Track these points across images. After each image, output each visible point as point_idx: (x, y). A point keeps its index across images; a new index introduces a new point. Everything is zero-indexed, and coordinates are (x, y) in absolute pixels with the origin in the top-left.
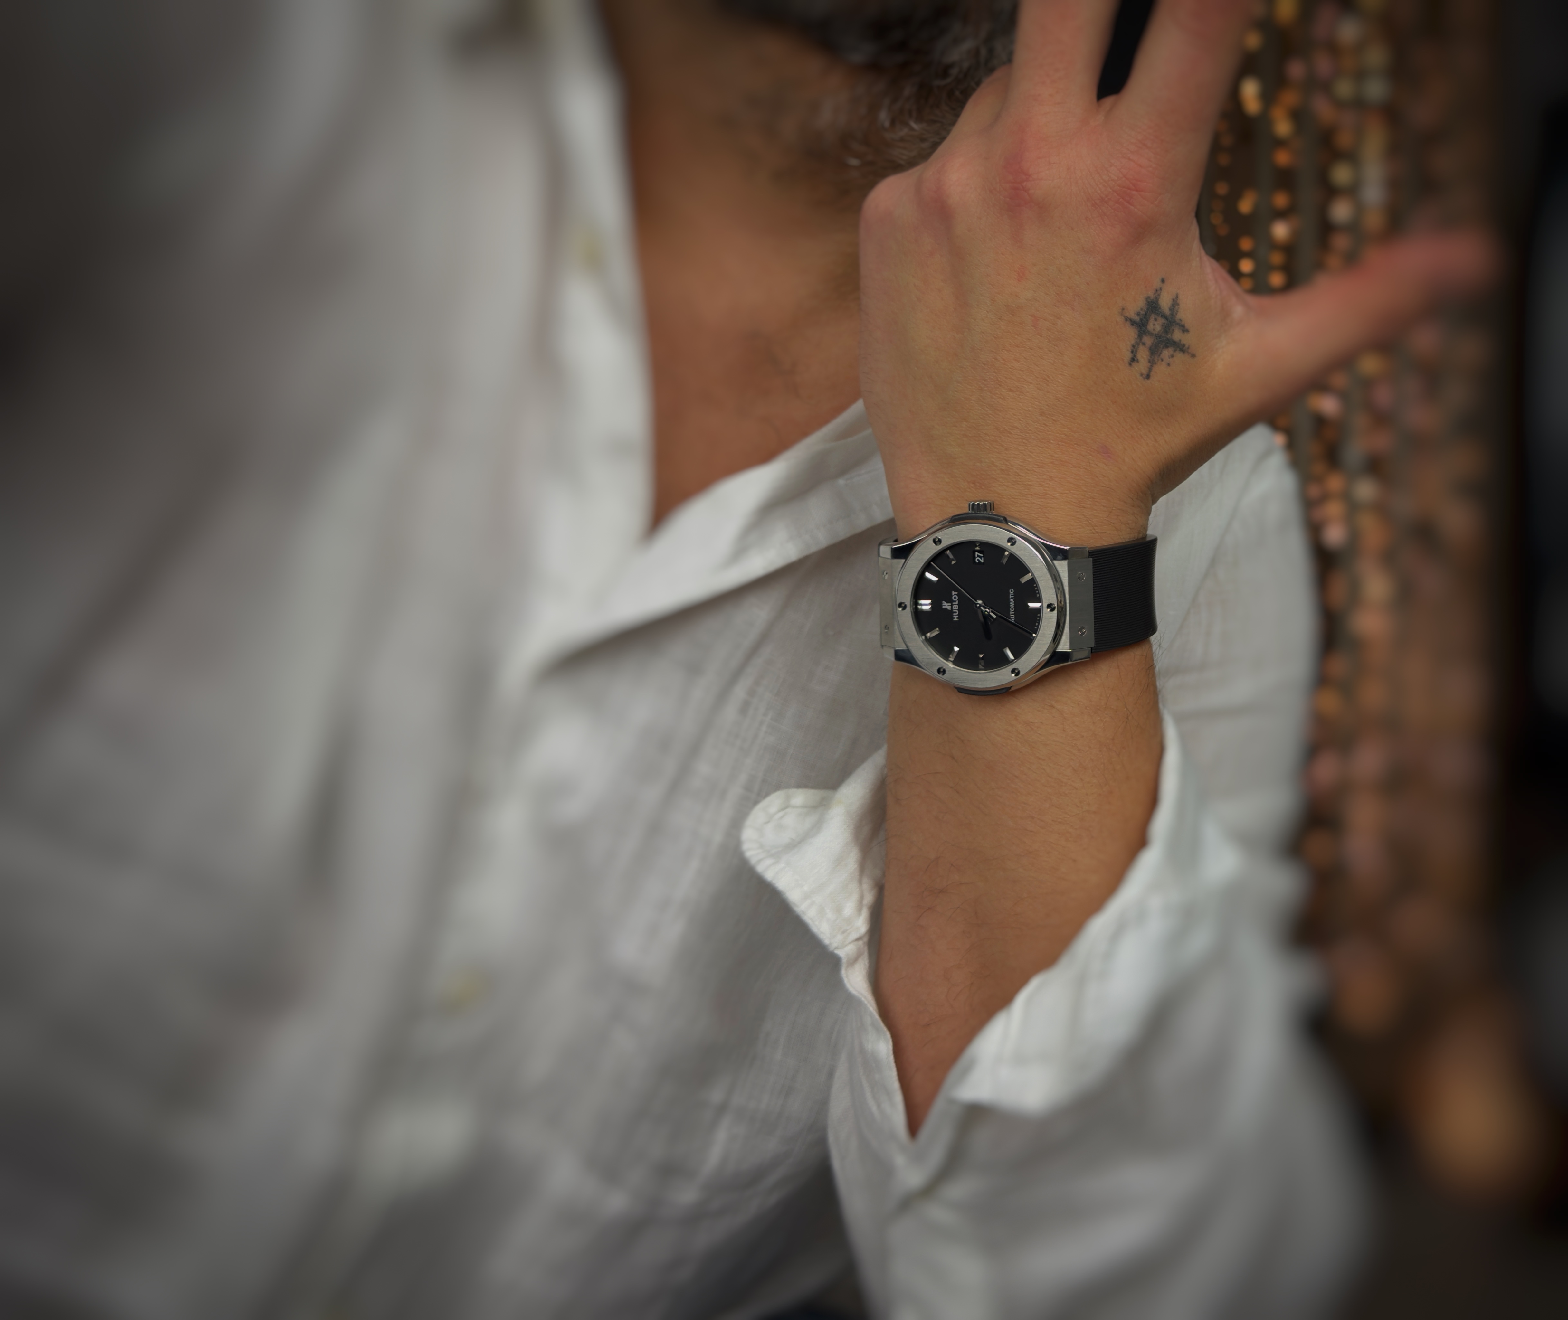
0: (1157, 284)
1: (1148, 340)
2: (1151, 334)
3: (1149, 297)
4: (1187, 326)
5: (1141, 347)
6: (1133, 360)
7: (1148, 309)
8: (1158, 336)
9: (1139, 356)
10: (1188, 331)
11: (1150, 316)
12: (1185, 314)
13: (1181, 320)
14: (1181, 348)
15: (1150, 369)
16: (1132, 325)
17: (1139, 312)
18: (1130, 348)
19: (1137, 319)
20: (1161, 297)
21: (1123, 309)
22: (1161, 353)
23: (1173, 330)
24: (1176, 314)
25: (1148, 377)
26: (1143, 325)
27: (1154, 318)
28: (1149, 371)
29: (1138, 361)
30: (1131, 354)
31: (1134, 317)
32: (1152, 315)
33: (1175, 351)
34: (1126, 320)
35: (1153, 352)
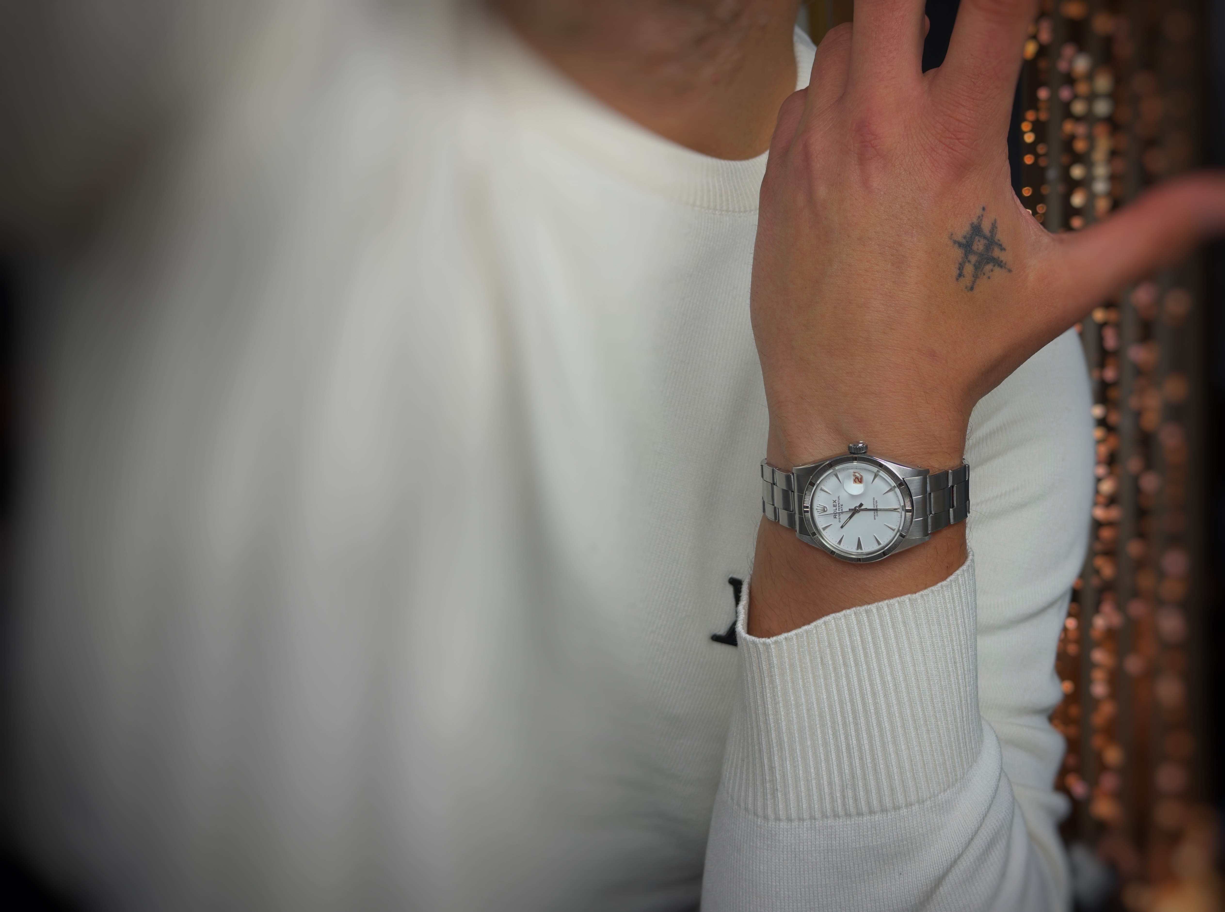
0: (979, 212)
1: (973, 258)
2: (975, 253)
3: (973, 223)
4: (1004, 246)
5: (967, 264)
6: (960, 275)
7: (973, 232)
8: (981, 255)
10: (1005, 250)
11: (975, 238)
12: (1002, 236)
13: (999, 240)
14: (999, 264)
15: (974, 282)
16: (960, 246)
17: (966, 236)
18: (957, 266)
19: (964, 241)
20: (983, 222)
21: (952, 234)
22: (983, 268)
23: (993, 248)
24: (995, 235)
25: (972, 289)
26: (969, 246)
27: (978, 240)
28: (973, 284)
29: (964, 277)
30: (959, 271)
31: (961, 240)
32: (976, 237)
33: (994, 266)
34: (954, 243)
35: (977, 268)
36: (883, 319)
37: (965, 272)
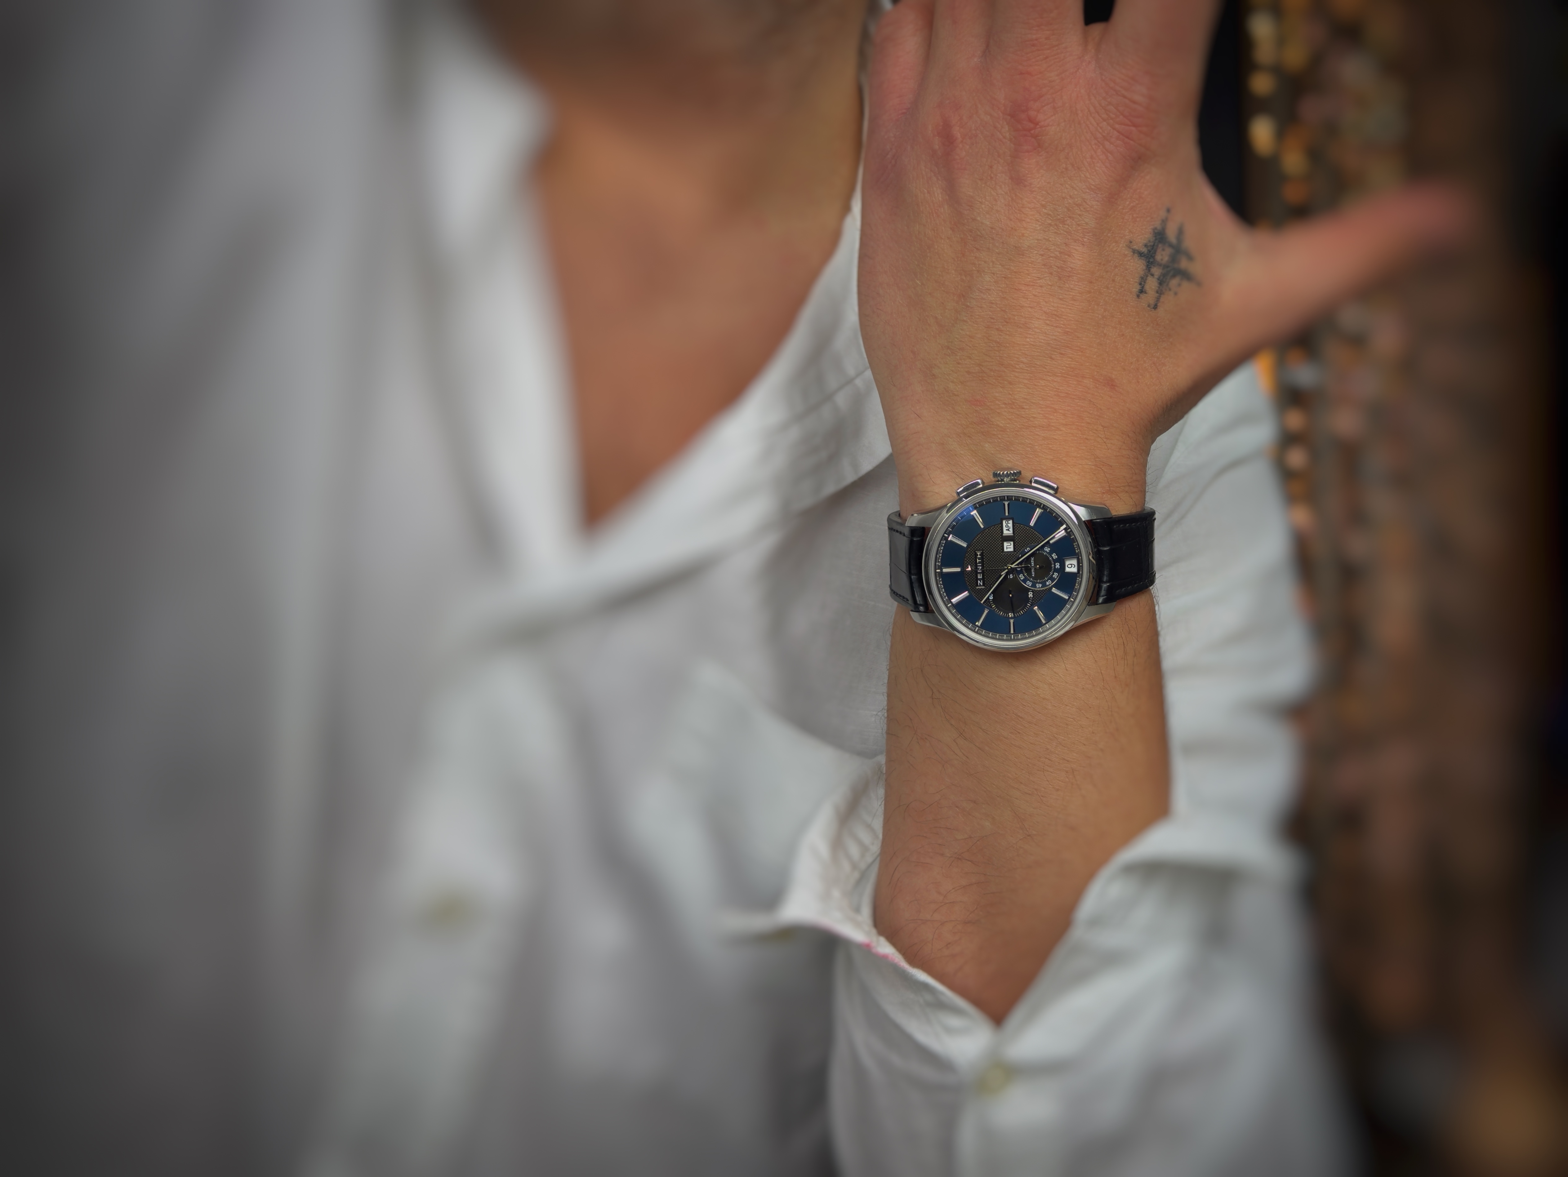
0: (1163, 214)
1: (1157, 271)
2: (1160, 265)
3: (1156, 229)
4: (1193, 254)
5: (1150, 279)
6: (1142, 291)
7: (1156, 239)
8: (1165, 266)
9: (1147, 287)
10: (1193, 259)
11: (1157, 246)
12: (1191, 243)
13: (1187, 248)
14: (1188, 277)
15: (1158, 299)
16: (1140, 256)
17: (1147, 243)
18: (1137, 280)
19: (1145, 250)
20: (1168, 227)
21: (1131, 242)
22: (1169, 283)
23: (1180, 258)
24: (1183, 243)
25: (1156, 307)
26: (1151, 256)
27: (1161, 248)
28: (1157, 301)
29: (1146, 293)
30: (1140, 286)
31: (1141, 249)
32: (1160, 245)
33: (1182, 279)
34: (1134, 253)
35: (1161, 282)
36: (1049, 342)
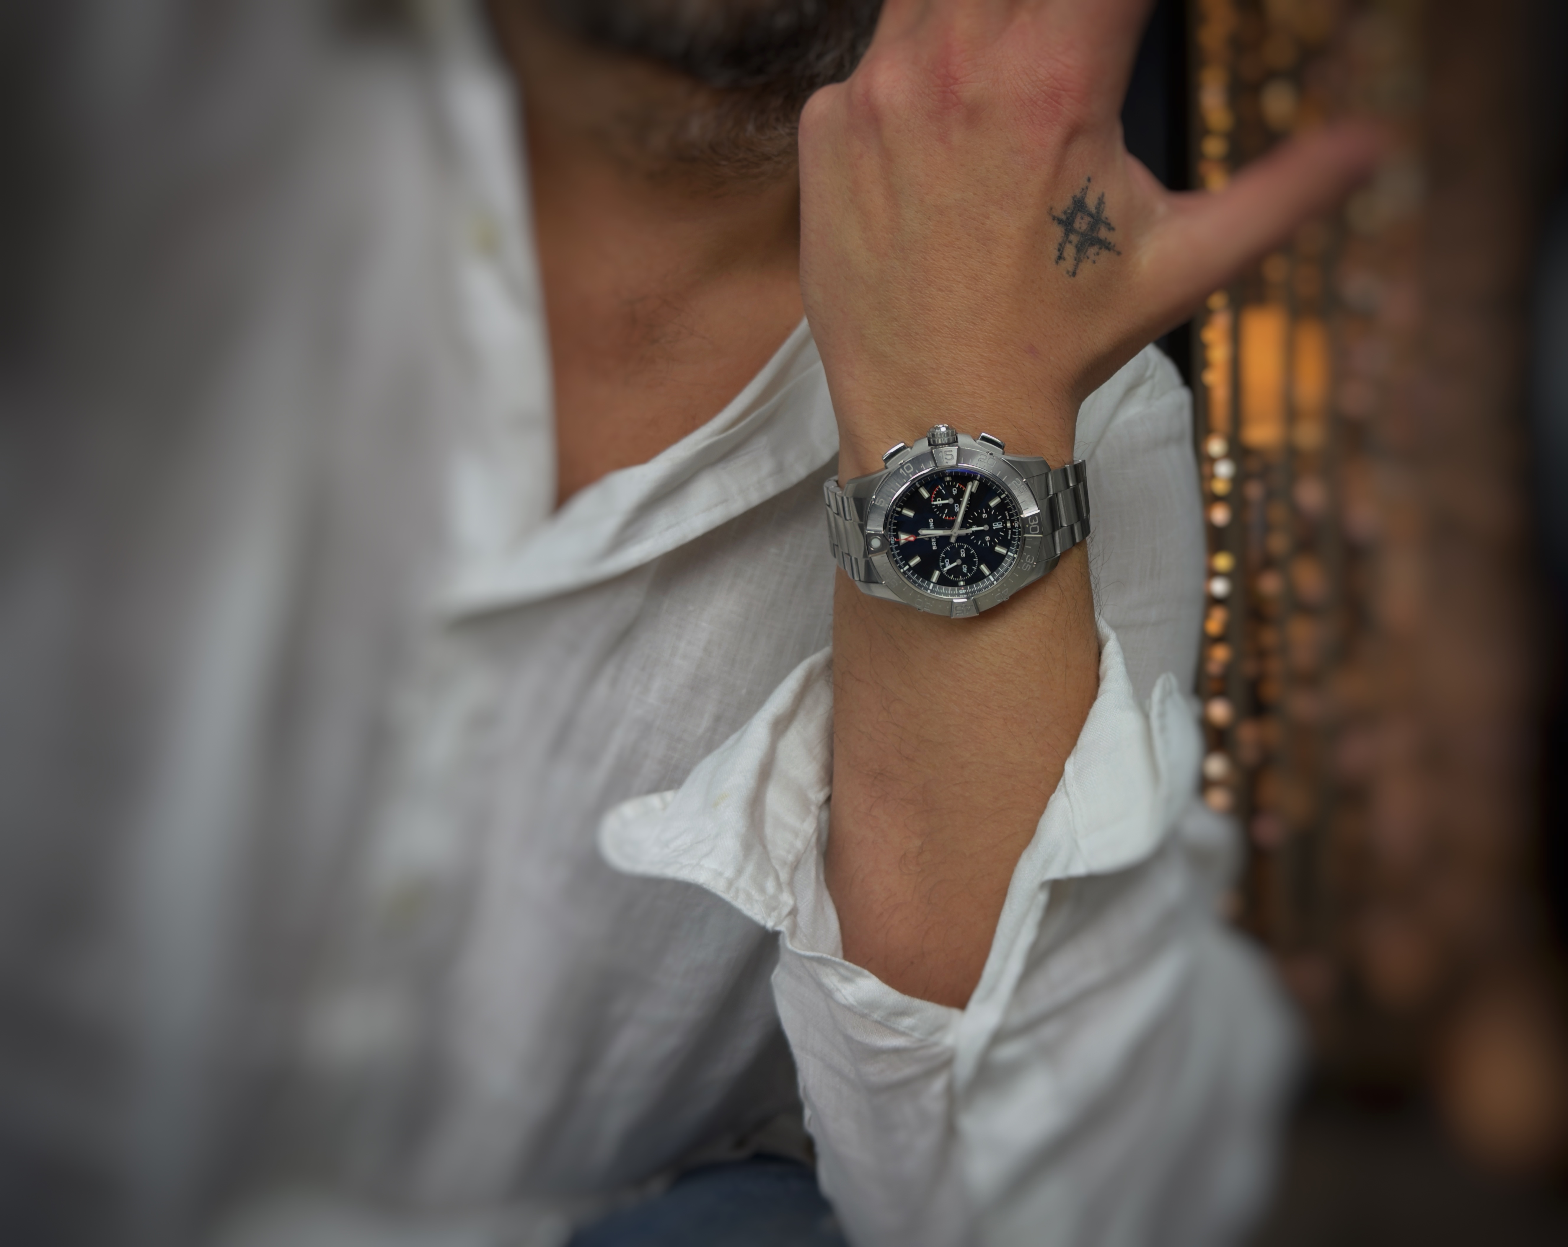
0: (1083, 184)
1: (1074, 238)
2: (1078, 232)
3: (1075, 197)
4: (1112, 224)
5: (1068, 246)
6: (1060, 257)
8: (1084, 234)
10: (1113, 229)
11: (1076, 214)
12: (1111, 212)
13: (1106, 218)
14: (1106, 245)
15: (1076, 267)
16: (1059, 223)
17: (1066, 211)
18: (1056, 246)
19: (1064, 217)
20: (1087, 195)
21: (1051, 209)
22: (1087, 251)
23: (1099, 227)
24: (1102, 212)
25: (1074, 274)
26: (1069, 224)
27: (1080, 216)
28: (1076, 269)
29: (1064, 259)
30: (1058, 252)
31: (1060, 216)
32: (1079, 213)
33: (1100, 249)
34: (1054, 219)
35: (1080, 249)
37: (1065, 254)
